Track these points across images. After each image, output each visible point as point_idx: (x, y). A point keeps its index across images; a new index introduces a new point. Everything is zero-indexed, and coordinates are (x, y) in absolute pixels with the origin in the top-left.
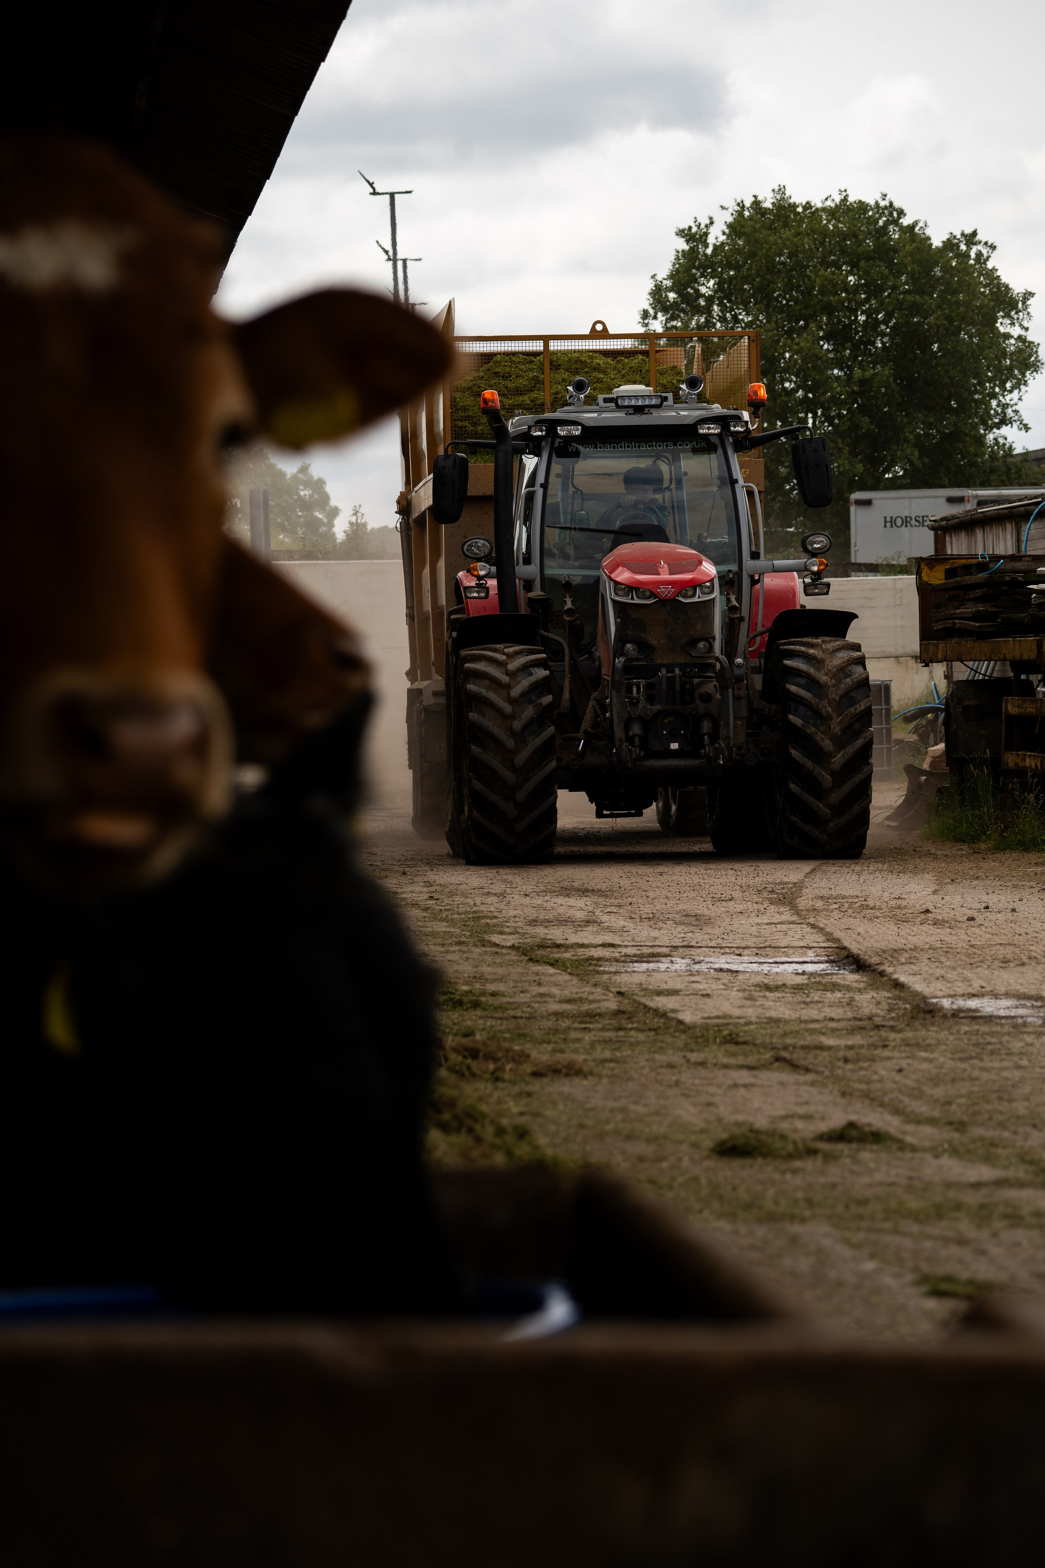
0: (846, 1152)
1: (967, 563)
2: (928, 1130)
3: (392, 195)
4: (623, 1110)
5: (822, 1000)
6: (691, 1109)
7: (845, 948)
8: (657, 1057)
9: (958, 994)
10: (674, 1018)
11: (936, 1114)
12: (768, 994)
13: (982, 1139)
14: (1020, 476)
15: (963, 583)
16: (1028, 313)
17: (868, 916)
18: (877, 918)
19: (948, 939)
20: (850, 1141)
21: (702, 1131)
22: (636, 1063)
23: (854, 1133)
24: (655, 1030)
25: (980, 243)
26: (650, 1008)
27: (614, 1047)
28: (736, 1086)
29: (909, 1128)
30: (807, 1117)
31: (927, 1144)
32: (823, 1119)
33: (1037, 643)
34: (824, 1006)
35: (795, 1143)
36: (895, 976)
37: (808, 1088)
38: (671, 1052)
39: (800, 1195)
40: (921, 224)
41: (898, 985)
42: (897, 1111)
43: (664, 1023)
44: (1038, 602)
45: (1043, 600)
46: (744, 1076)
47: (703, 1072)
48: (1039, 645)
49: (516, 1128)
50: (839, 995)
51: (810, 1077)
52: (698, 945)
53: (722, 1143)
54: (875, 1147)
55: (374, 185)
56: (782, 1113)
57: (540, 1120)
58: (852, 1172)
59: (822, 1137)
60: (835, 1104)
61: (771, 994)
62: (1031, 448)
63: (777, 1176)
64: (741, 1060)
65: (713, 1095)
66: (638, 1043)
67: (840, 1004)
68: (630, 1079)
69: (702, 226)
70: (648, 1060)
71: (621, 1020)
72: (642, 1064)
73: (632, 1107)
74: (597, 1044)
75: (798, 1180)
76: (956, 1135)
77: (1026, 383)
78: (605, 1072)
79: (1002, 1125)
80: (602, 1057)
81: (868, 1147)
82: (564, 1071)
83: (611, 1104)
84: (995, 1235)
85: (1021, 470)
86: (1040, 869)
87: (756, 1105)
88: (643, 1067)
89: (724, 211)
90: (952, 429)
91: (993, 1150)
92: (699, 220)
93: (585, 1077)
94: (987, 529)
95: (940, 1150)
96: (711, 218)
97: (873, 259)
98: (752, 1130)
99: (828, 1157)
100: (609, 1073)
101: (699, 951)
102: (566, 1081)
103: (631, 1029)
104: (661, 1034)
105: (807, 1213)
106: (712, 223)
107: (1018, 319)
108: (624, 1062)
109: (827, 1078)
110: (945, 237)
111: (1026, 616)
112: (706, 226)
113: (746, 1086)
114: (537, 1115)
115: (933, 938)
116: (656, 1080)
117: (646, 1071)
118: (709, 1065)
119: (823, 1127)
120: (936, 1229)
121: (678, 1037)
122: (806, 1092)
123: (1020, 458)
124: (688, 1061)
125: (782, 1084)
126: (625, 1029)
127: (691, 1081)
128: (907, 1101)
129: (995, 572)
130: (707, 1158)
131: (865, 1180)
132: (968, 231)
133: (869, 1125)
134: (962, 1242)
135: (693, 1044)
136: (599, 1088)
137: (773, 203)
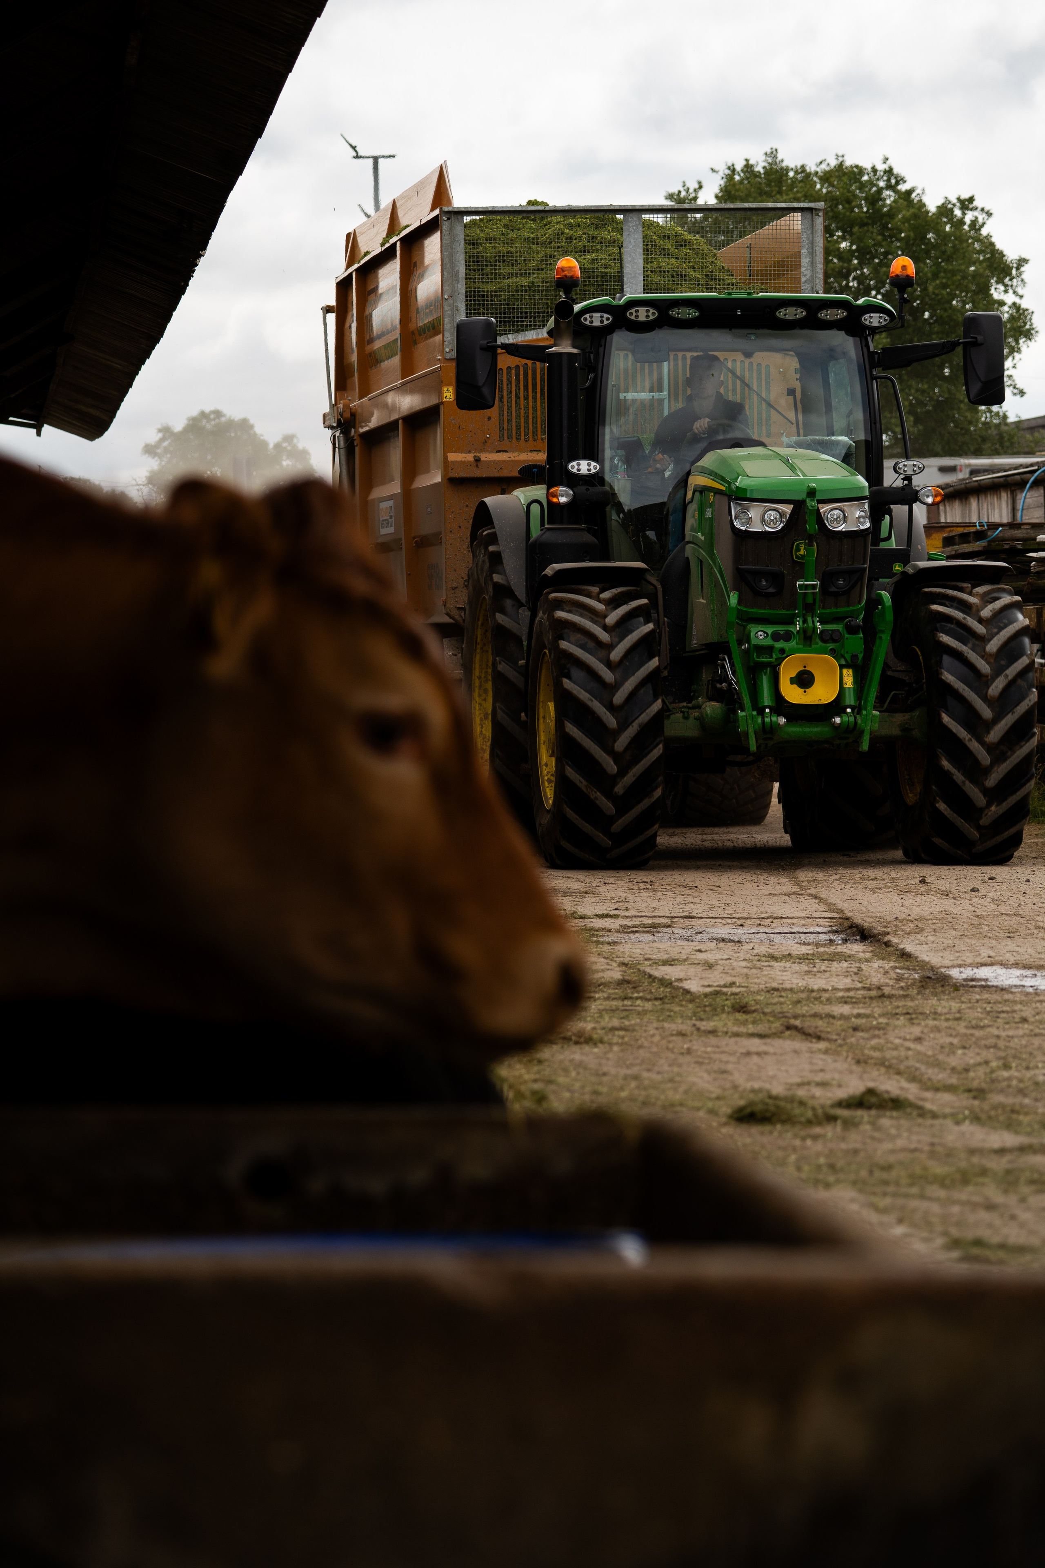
0: (866, 1119)
1: (965, 531)
2: (947, 1097)
3: (376, 159)
4: (636, 1078)
5: (829, 969)
6: (706, 1076)
7: (847, 919)
8: (666, 1025)
9: (966, 963)
10: (681, 988)
11: (954, 1081)
12: (773, 963)
13: (1002, 1106)
14: (1012, 444)
15: (961, 551)
16: (1022, 280)
17: (869, 887)
18: (880, 888)
19: (951, 909)
20: (869, 1108)
21: (718, 1098)
22: (645, 1031)
23: (873, 1100)
24: (661, 999)
25: (976, 209)
26: (655, 978)
27: (622, 1016)
28: (748, 1054)
29: (928, 1095)
30: (823, 1084)
31: (947, 1110)
32: (840, 1086)
33: (1037, 611)
34: (831, 975)
35: (814, 1109)
36: (901, 946)
37: (823, 1057)
38: (680, 1021)
39: (822, 1160)
40: (918, 191)
41: (905, 955)
42: (913, 1078)
43: (670, 992)
44: (1038, 570)
45: (1042, 569)
46: (755, 1044)
47: (713, 1040)
48: (1039, 614)
49: (534, 1093)
50: (845, 964)
51: (822, 1045)
52: (699, 915)
53: (741, 1110)
54: (894, 1114)
55: (357, 149)
56: (799, 1080)
57: (552, 1087)
58: (873, 1138)
59: (841, 1104)
60: (851, 1072)
61: (777, 964)
62: (1025, 417)
63: (798, 1142)
64: (751, 1028)
65: (727, 1062)
66: (645, 1012)
67: (847, 973)
68: (640, 1047)
69: (691, 190)
70: (657, 1029)
71: (626, 989)
72: (651, 1033)
73: (645, 1074)
74: (604, 1013)
75: (819, 1147)
76: (976, 1103)
77: (1019, 351)
78: (615, 1040)
79: (1022, 1092)
80: (610, 1025)
81: (888, 1113)
82: (573, 1038)
83: (624, 1071)
84: (1023, 1200)
85: (1013, 438)
86: (1040, 840)
87: (771, 1073)
88: (653, 1036)
89: (714, 174)
90: (946, 396)
91: (1014, 1116)
92: (688, 185)
93: (595, 1044)
94: (982, 497)
95: (961, 1116)
96: (700, 183)
97: (866, 224)
98: (770, 1097)
99: (848, 1124)
100: (620, 1041)
101: (700, 921)
102: (576, 1048)
103: (637, 998)
104: (668, 1004)
105: (831, 1179)
106: (701, 187)
107: (1012, 286)
108: (634, 1030)
109: (841, 1046)
110: (940, 202)
111: (1025, 585)
112: (695, 190)
113: (758, 1054)
114: (550, 1082)
115: (938, 909)
116: (668, 1048)
117: (657, 1038)
118: (720, 1034)
119: (841, 1094)
120: (965, 1194)
121: (686, 1006)
122: (820, 1060)
123: (1013, 426)
124: (698, 1029)
125: (796, 1052)
126: (631, 998)
127: (703, 1049)
128: (923, 1068)
129: (993, 540)
130: (725, 1124)
131: (888, 1146)
132: (965, 196)
133: (887, 1092)
134: (990, 1207)
135: (702, 1013)
136: (610, 1055)
137: (764, 168)
